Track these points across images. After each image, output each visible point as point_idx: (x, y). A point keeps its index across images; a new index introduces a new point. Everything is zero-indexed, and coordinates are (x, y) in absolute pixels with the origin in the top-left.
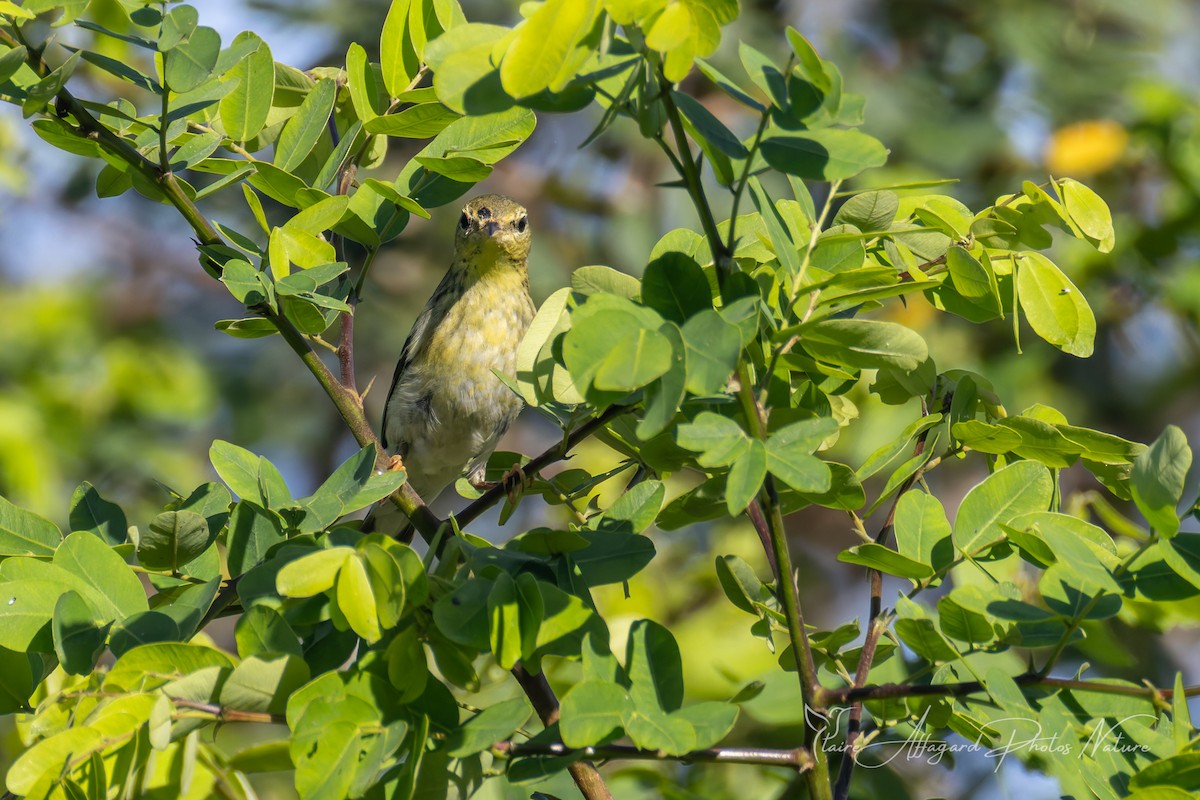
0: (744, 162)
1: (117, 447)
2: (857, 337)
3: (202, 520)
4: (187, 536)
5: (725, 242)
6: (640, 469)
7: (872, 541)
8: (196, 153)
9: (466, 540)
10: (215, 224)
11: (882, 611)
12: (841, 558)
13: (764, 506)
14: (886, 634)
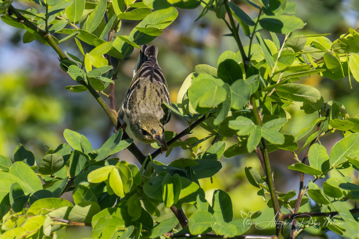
0: (253, 27)
1: (29, 132)
2: (295, 90)
3: (61, 157)
4: (56, 163)
5: (247, 55)
6: (216, 137)
7: (300, 162)
8: (59, 27)
9: (155, 163)
10: (65, 52)
11: (304, 186)
12: (289, 168)
13: (261, 149)
14: (305, 195)
